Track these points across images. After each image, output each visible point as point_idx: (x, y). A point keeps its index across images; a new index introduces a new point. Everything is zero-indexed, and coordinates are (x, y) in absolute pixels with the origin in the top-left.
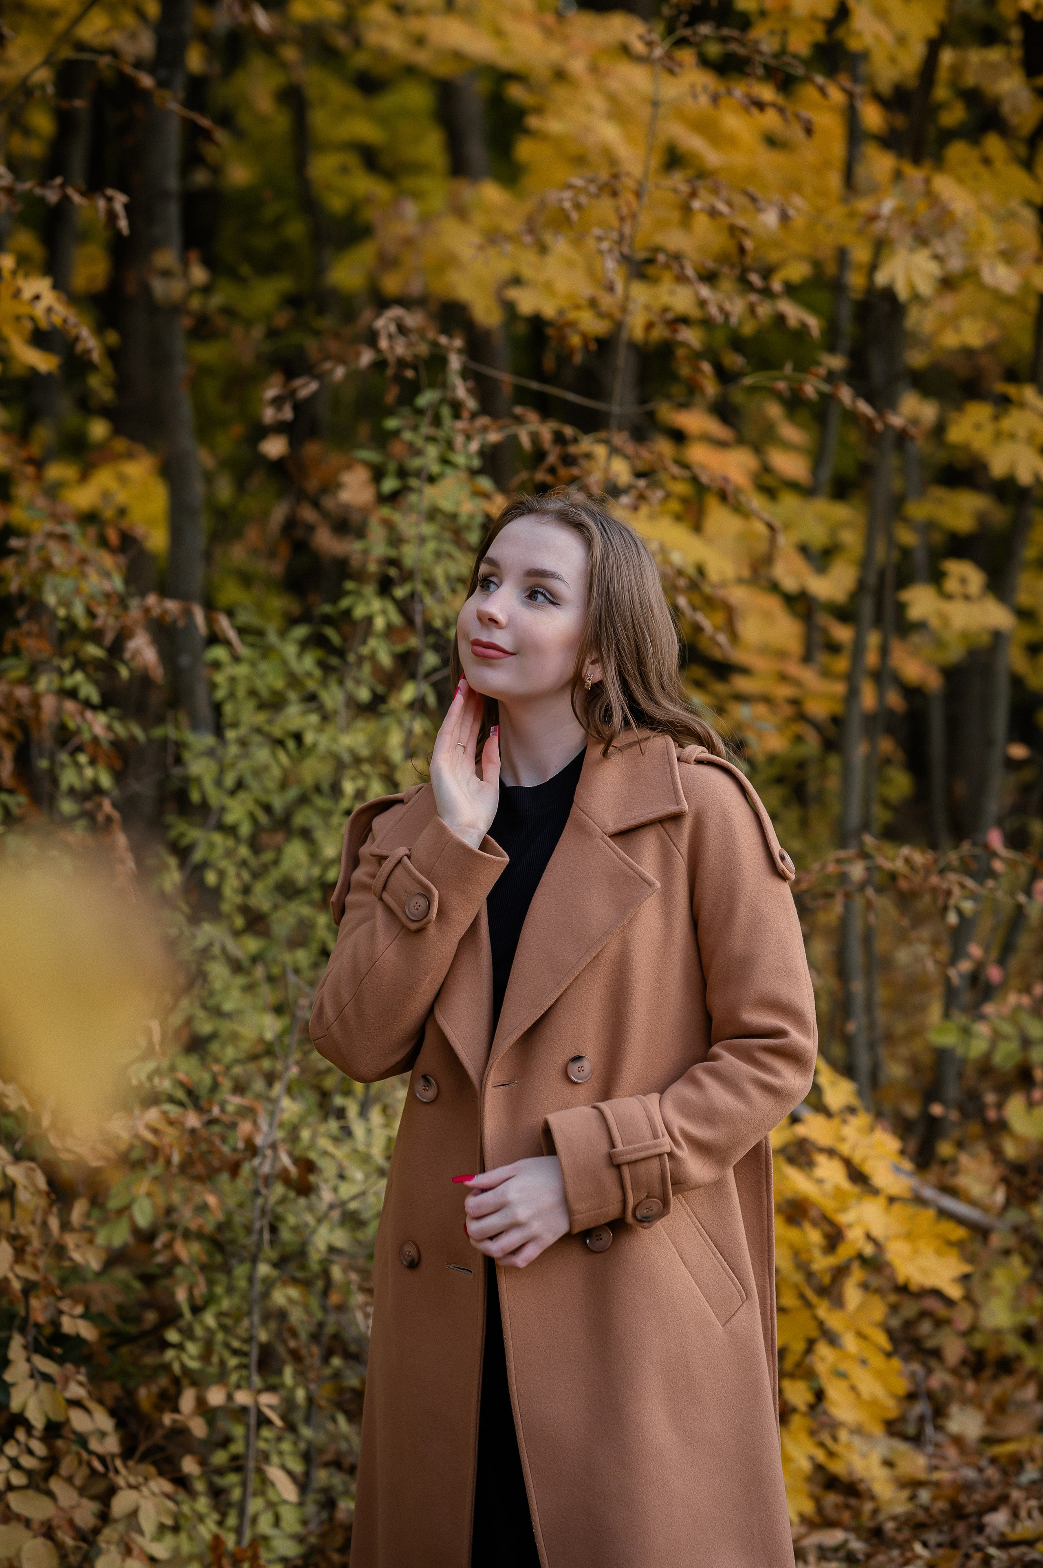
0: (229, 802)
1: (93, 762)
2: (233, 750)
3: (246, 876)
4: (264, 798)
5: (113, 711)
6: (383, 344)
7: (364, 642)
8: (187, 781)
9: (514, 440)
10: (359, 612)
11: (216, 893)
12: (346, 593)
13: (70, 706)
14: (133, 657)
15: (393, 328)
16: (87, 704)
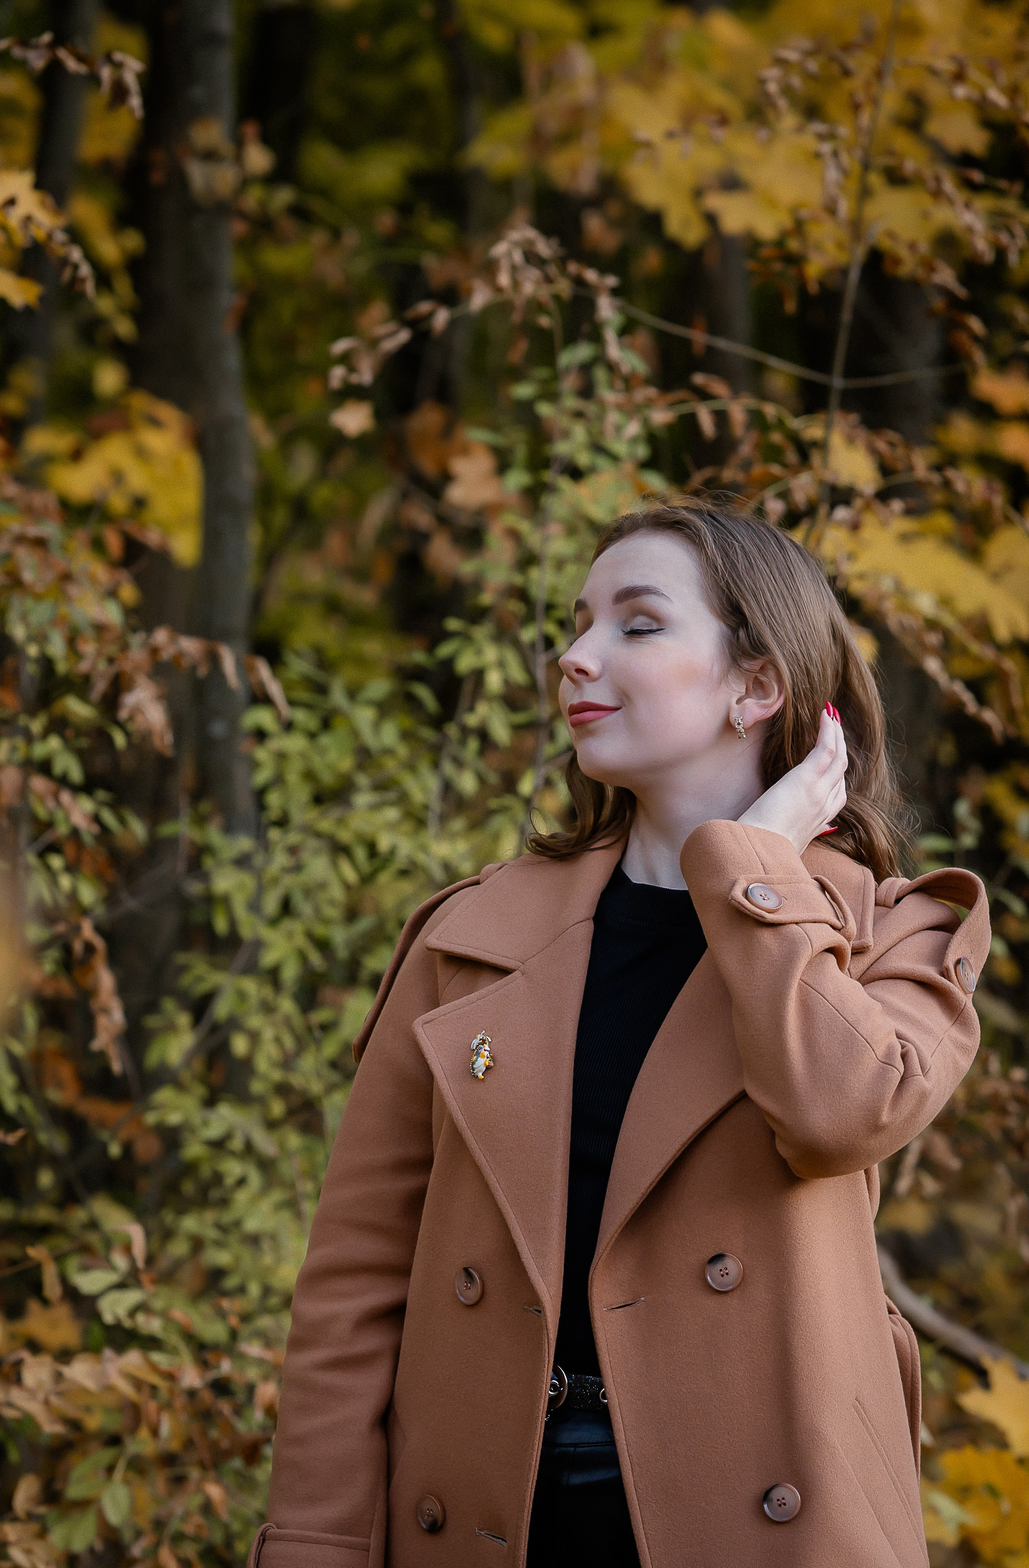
0: (266, 933)
1: (71, 868)
2: (280, 860)
3: (289, 1042)
4: (320, 930)
5: (102, 795)
6: (504, 279)
7: (471, 709)
8: (210, 900)
9: (689, 422)
10: (465, 663)
11: (246, 1065)
12: (446, 636)
13: (39, 783)
14: (131, 718)
15: (518, 257)
16: (63, 781)
